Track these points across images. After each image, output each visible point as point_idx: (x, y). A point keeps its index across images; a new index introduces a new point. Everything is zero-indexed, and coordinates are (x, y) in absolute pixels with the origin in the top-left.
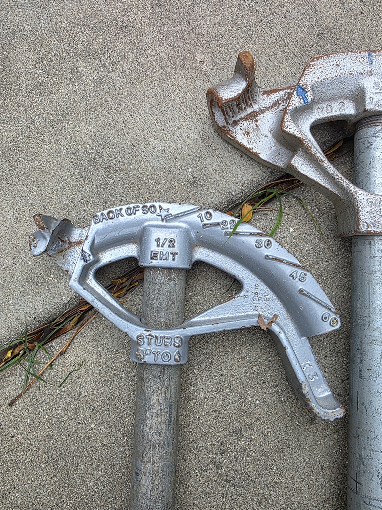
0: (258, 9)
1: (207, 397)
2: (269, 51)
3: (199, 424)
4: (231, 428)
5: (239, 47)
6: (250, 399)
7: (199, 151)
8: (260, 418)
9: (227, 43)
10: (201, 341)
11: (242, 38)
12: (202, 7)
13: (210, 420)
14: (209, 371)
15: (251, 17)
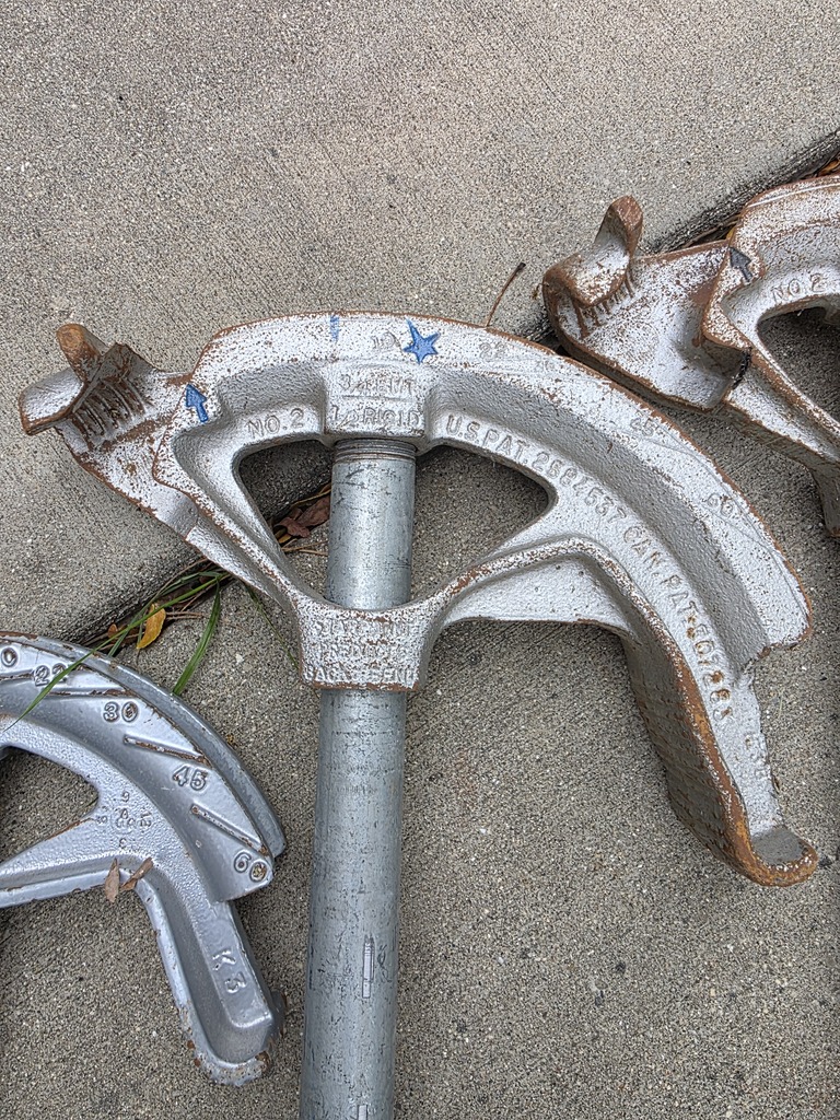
0: (181, 202)
1: (49, 1030)
2: (202, 288)
3: (28, 1089)
4: (97, 1093)
5: (139, 281)
6: (138, 1029)
7: (50, 501)
8: (159, 1068)
9: (116, 272)
10: (41, 907)
11: (146, 263)
12: (67, 200)
13: (52, 1080)
14: (54, 972)
15: (166, 218)
